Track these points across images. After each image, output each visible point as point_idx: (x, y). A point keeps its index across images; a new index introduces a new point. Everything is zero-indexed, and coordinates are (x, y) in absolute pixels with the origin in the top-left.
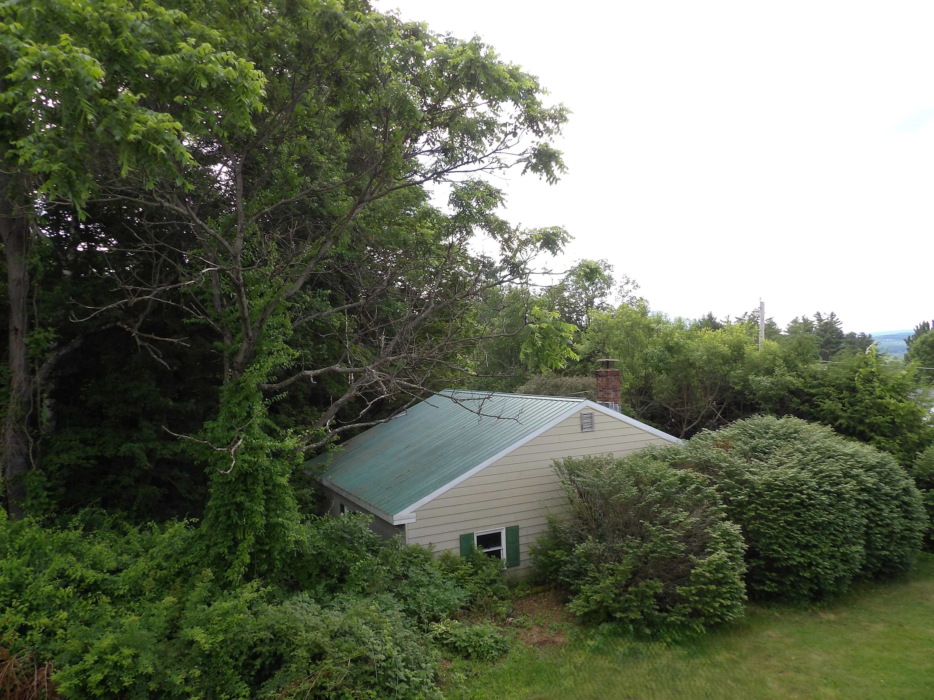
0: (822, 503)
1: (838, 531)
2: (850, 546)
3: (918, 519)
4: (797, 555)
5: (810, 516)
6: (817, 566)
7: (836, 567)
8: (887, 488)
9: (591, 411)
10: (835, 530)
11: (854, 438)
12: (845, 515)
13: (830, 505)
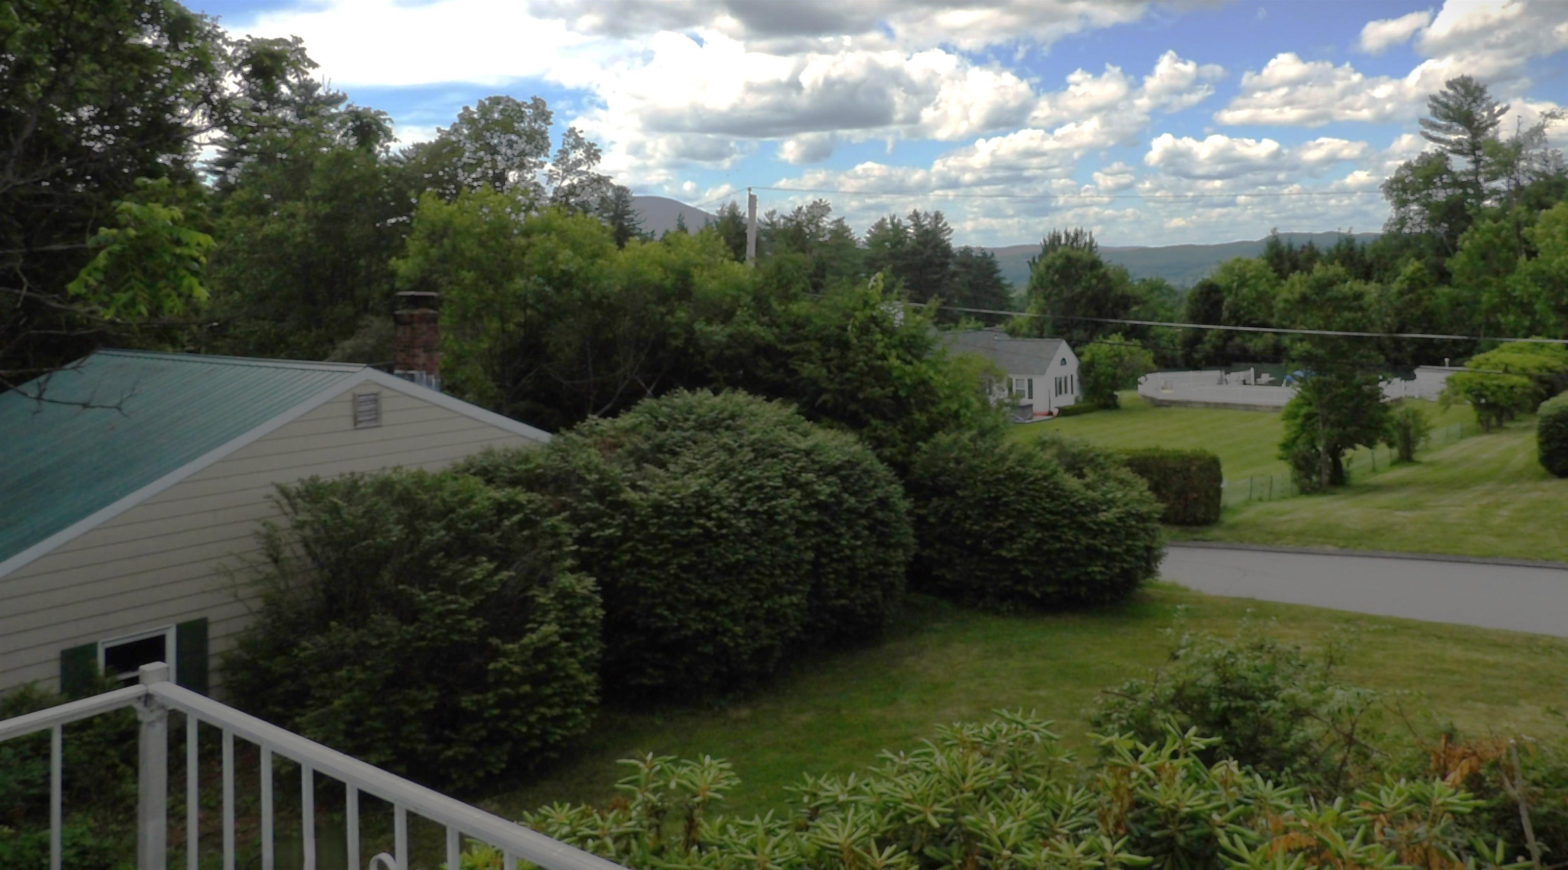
0: (739, 532)
1: (764, 575)
2: (781, 597)
3: (898, 545)
4: (694, 620)
5: (718, 553)
6: (724, 633)
7: (757, 632)
8: (852, 500)
9: (374, 389)
10: (758, 572)
11: (843, 424)
12: (776, 549)
13: (755, 533)
